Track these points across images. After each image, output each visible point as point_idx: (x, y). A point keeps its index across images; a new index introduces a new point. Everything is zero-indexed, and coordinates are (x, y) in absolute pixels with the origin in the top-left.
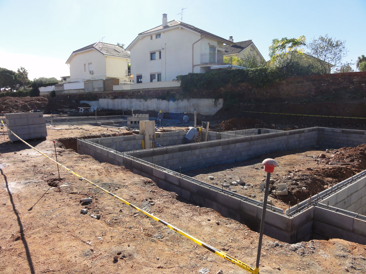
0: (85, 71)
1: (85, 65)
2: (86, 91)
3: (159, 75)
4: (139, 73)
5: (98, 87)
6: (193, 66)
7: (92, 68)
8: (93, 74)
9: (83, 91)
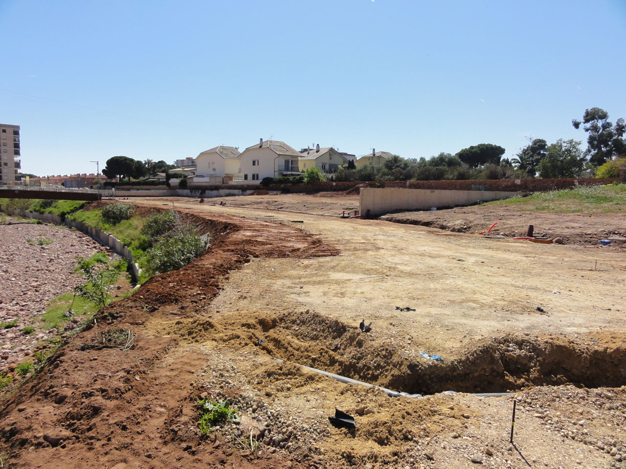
0: (209, 167)
1: (209, 163)
2: (211, 184)
3: (257, 175)
4: (246, 173)
5: (218, 182)
6: (275, 172)
7: (215, 166)
8: (215, 170)
9: (208, 184)
